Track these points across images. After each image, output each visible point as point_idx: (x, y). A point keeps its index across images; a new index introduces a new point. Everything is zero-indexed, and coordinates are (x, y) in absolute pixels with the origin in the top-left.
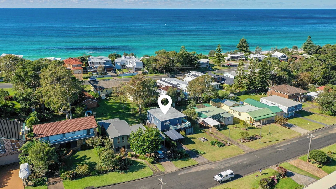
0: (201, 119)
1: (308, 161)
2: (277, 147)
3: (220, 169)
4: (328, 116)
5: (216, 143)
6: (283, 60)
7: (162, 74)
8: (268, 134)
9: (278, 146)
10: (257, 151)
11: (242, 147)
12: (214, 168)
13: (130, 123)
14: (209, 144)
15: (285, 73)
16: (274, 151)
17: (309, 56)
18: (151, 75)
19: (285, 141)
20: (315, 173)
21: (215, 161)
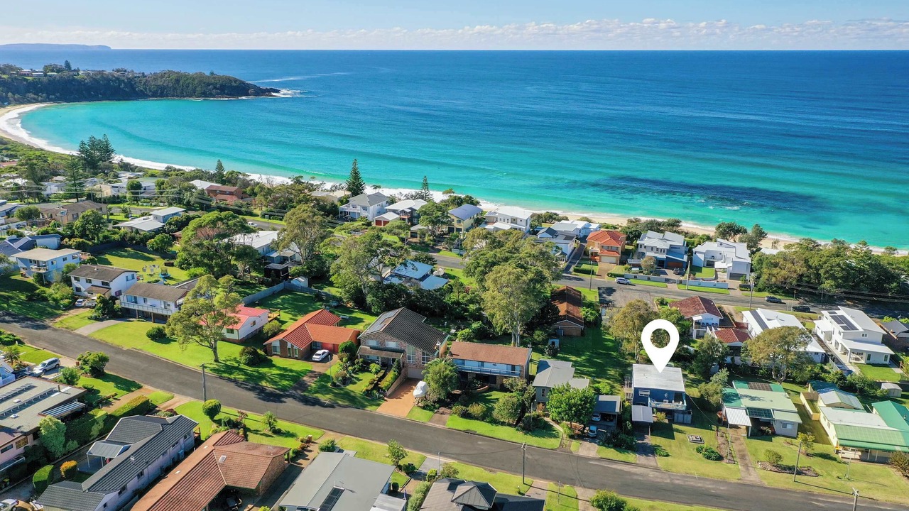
0: (725, 406)
2: (820, 499)
3: (659, 481)
5: (703, 450)
8: (843, 477)
10: (766, 488)
11: (748, 473)
12: (651, 476)
14: (693, 448)
16: (803, 500)
18: (757, 294)
21: (667, 471)
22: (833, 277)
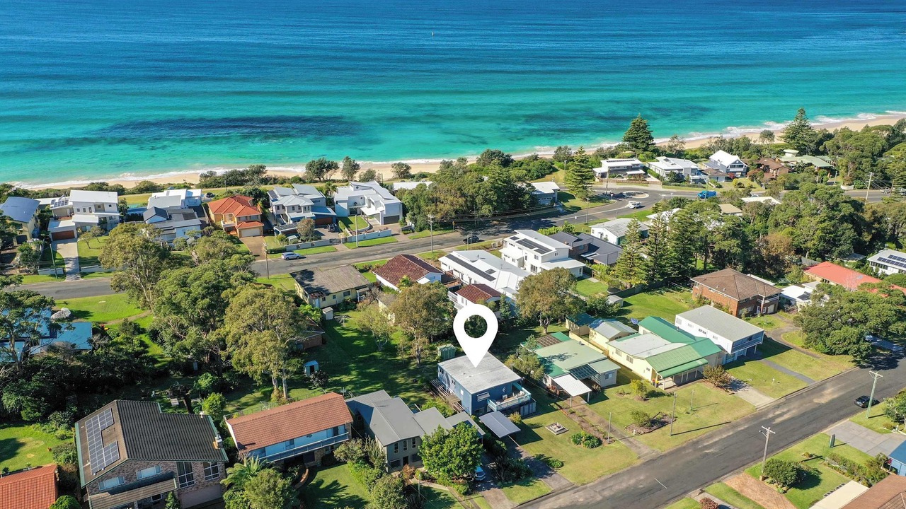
0: (550, 378)
1: (761, 478)
2: (705, 444)
3: (593, 502)
4: (818, 355)
5: (583, 439)
6: (735, 172)
7: (447, 231)
8: (689, 411)
9: (707, 442)
10: (665, 456)
11: (636, 446)
12: (581, 500)
13: (403, 389)
14: (569, 441)
15: (734, 242)
16: (698, 454)
17: (799, 159)
18: (420, 234)
19: (721, 427)
20: (772, 505)
21: (584, 484)
22: (489, 201)
